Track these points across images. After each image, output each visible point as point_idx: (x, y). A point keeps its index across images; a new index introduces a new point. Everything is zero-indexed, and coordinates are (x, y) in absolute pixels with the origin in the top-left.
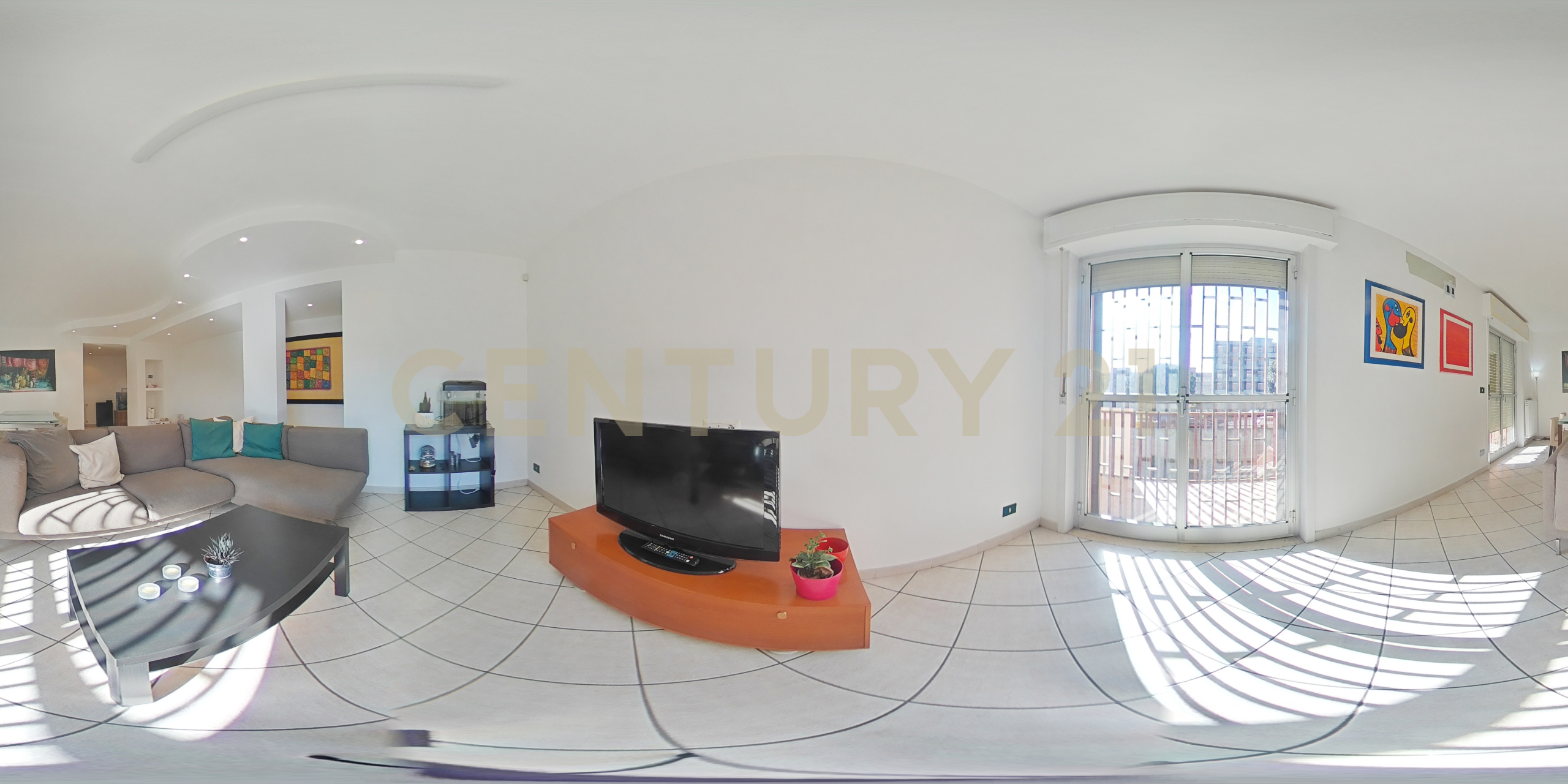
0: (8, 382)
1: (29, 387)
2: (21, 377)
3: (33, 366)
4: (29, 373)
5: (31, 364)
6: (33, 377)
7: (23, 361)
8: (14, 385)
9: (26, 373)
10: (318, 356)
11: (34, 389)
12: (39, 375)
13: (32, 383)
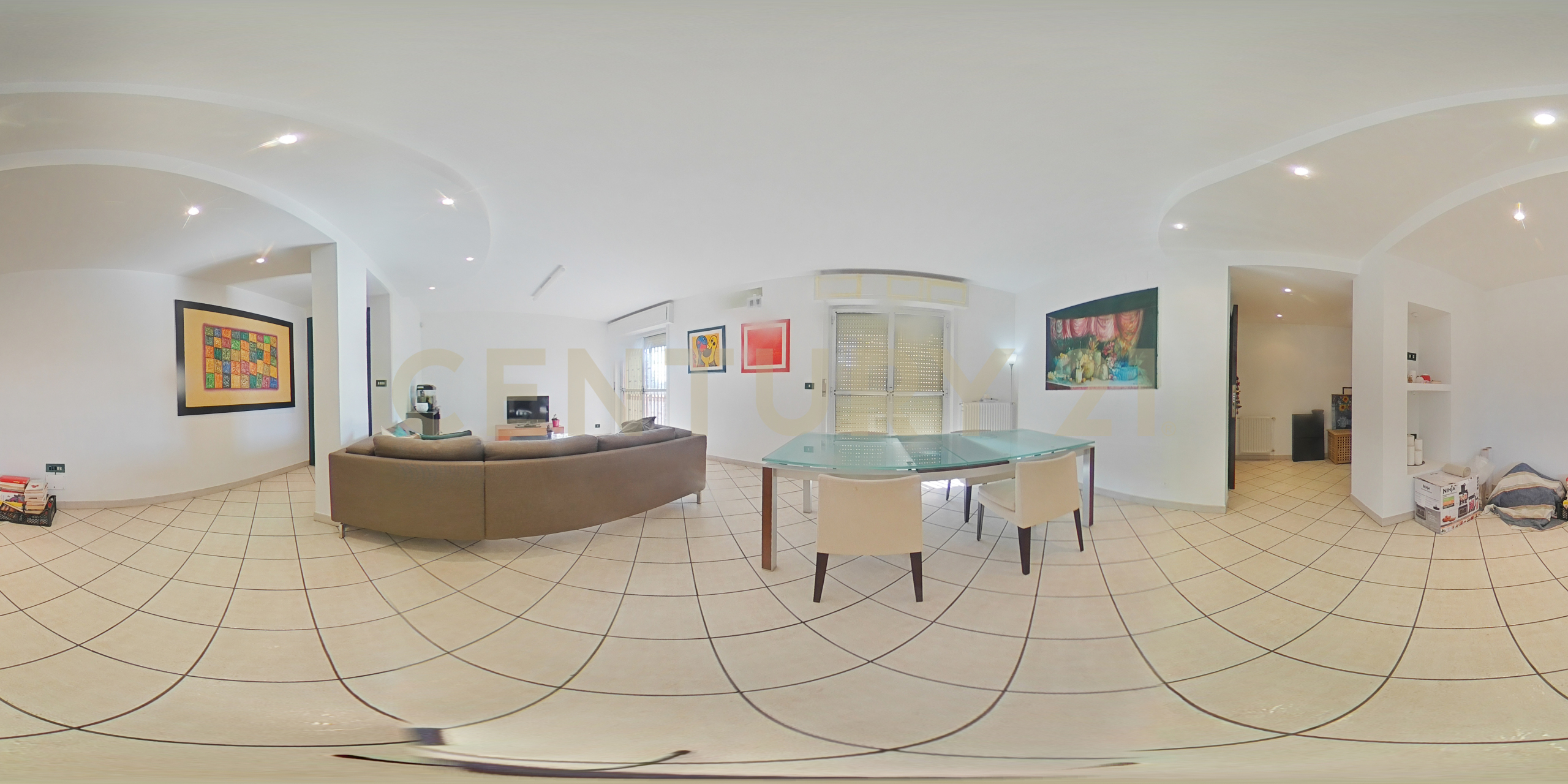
0: (1065, 368)
1: (1100, 378)
2: (1086, 356)
3: (1107, 329)
4: (1101, 347)
5: (1104, 327)
6: (1108, 355)
7: (1089, 325)
8: (1073, 376)
9: (1094, 346)
10: (265, 345)
11: (1109, 383)
12: (1120, 349)
13: (1105, 368)
